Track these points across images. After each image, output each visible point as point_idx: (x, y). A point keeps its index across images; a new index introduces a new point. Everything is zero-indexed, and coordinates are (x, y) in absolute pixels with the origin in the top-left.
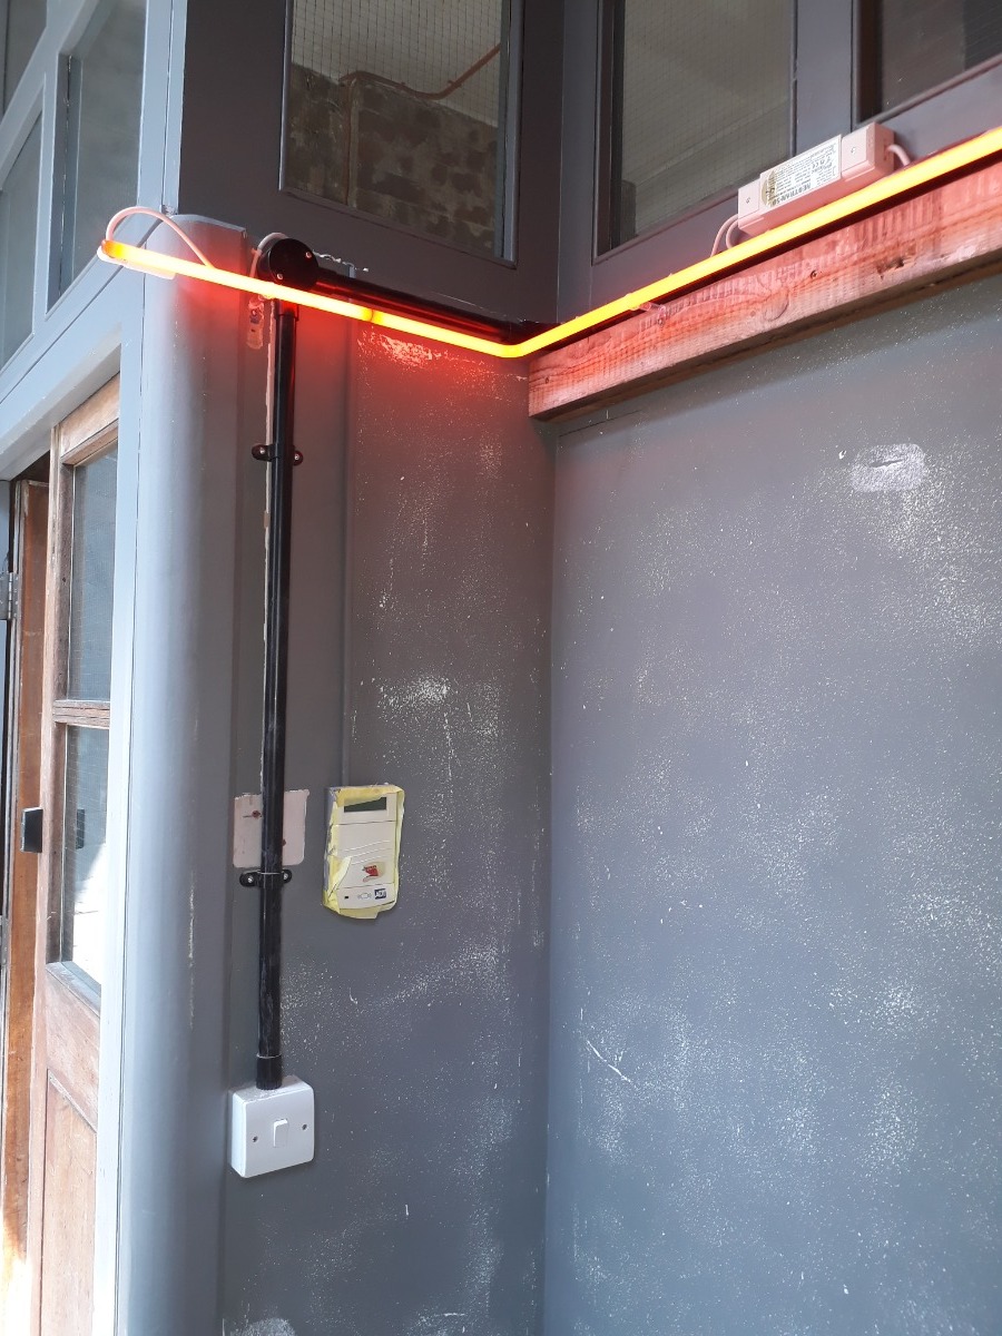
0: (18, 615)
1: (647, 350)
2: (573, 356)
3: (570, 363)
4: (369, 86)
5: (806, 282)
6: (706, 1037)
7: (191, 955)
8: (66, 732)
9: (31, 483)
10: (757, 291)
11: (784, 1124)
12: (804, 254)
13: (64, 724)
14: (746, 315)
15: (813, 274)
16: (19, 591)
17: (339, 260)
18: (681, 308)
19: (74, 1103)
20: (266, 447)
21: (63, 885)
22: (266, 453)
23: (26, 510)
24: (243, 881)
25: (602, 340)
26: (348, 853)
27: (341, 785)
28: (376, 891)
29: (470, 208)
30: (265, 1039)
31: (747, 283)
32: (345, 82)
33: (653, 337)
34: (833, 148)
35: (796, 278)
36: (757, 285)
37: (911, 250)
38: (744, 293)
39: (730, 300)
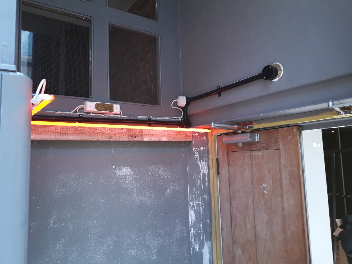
1: (69, 134)
5: (117, 134)
14: (101, 135)
18: (81, 128)
33: (71, 131)
34: (112, 106)
35: (114, 132)
36: (104, 130)
37: (138, 136)
38: (101, 130)
39: (97, 131)
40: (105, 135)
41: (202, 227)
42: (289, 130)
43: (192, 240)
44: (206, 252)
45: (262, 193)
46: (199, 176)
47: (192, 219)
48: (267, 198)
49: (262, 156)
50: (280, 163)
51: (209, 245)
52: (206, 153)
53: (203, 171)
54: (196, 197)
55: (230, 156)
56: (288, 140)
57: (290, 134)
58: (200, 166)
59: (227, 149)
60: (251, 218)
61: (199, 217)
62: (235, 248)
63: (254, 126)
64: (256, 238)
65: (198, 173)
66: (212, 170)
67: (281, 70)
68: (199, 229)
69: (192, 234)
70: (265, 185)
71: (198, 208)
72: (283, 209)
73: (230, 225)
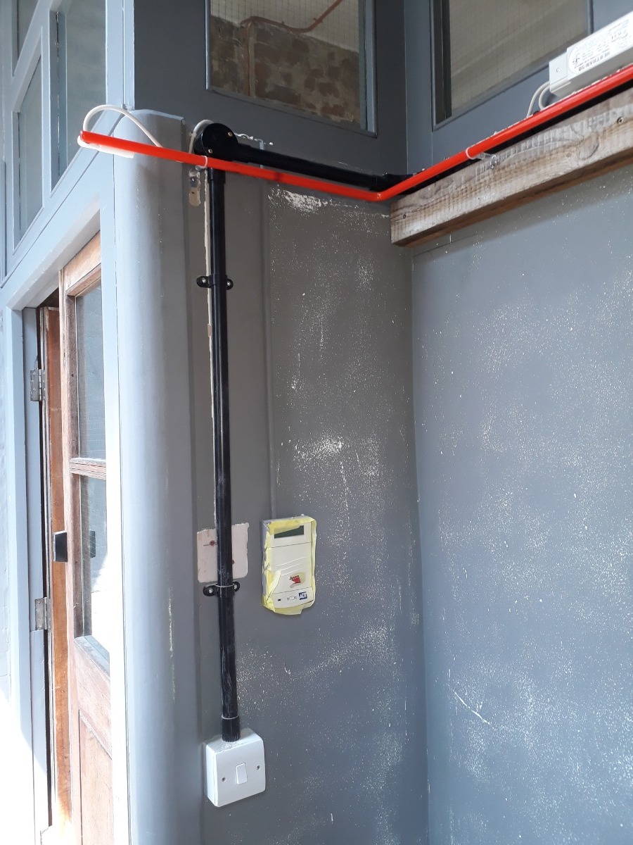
0: (46, 397)
1: (482, 189)
2: (424, 197)
3: (422, 202)
4: (260, 27)
5: (613, 127)
6: (548, 696)
7: (171, 649)
8: (80, 480)
9: (50, 308)
10: (571, 137)
11: (616, 766)
12: (611, 105)
13: (78, 475)
14: (562, 157)
15: (619, 120)
16: (46, 381)
17: (252, 138)
18: (508, 156)
19: (97, 736)
20: (206, 278)
21: (82, 584)
22: (207, 282)
23: (47, 327)
24: (206, 592)
25: (446, 184)
26: (279, 568)
27: (271, 518)
28: (300, 594)
29: (331, 106)
30: (227, 705)
31: (563, 132)
32: (244, 25)
33: (487, 178)
39: (549, 147)
40: (574, 149)
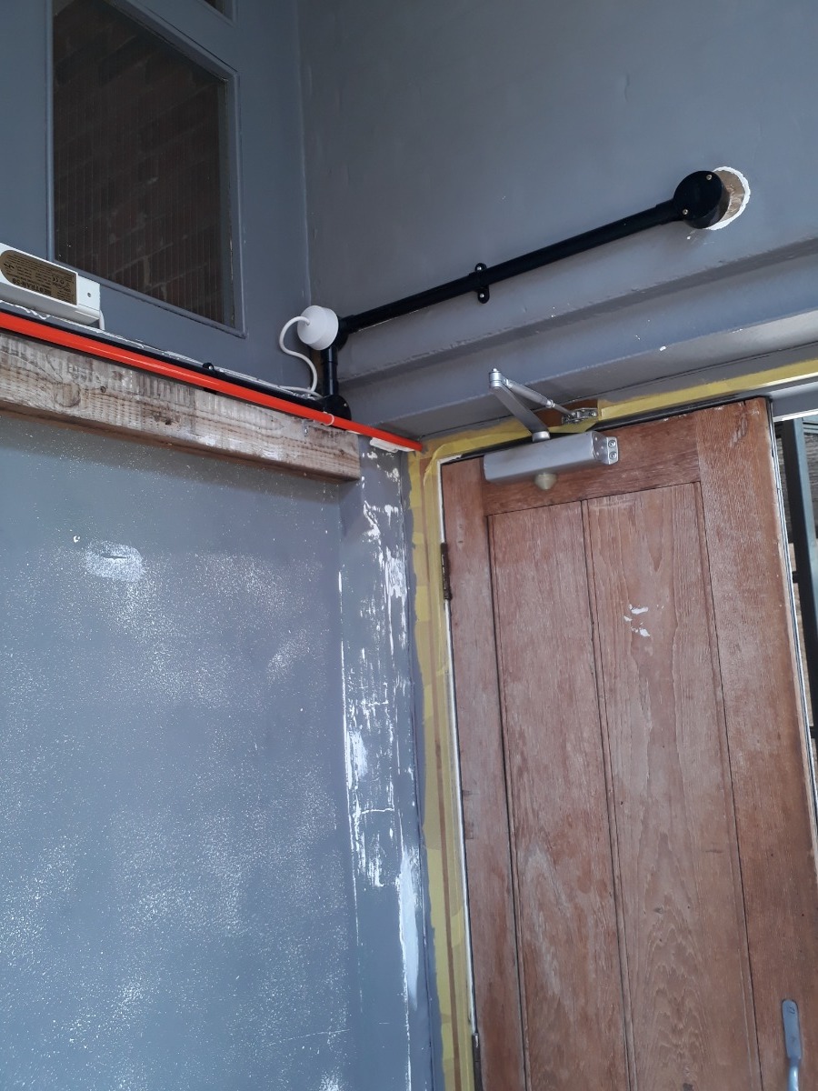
5: (96, 392)
10: (47, 370)
12: (94, 366)
14: (35, 385)
15: (103, 389)
31: (36, 356)
34: (71, 278)
35: (87, 383)
36: (47, 365)
37: (177, 418)
38: (32, 363)
39: (17, 361)
40: (51, 386)
41: (391, 794)
42: (735, 414)
43: (358, 845)
44: (406, 884)
45: (631, 640)
46: (383, 608)
47: (355, 767)
48: (651, 654)
49: (631, 509)
50: (700, 528)
51: (415, 861)
52: (401, 528)
53: (394, 591)
54: (370, 685)
55: (498, 531)
56: (731, 445)
57: (738, 427)
58: (384, 571)
59: (485, 506)
60: (585, 735)
61: (381, 758)
62: (521, 854)
63: (603, 410)
64: (610, 800)
65: (379, 595)
66: (425, 587)
67: (740, 190)
68: (383, 804)
69: (357, 823)
70: (644, 610)
71: (377, 725)
72: (717, 680)
73: (499, 773)
